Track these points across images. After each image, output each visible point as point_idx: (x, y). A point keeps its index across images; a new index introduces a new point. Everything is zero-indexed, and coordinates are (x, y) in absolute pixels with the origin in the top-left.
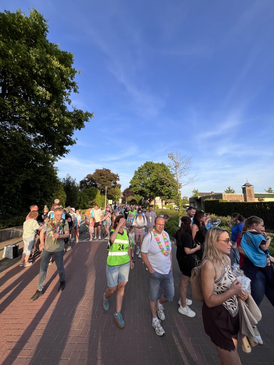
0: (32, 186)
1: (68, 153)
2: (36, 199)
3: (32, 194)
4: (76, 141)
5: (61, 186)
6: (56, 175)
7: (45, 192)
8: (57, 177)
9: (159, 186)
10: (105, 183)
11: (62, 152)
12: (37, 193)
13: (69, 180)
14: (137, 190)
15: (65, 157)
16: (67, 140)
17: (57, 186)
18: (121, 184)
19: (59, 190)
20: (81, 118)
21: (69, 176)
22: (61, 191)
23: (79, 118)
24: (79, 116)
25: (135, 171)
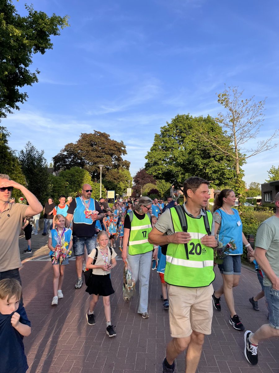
1: (24, 101)
4: (37, 75)
5: (16, 165)
6: (6, 144)
8: (8, 148)
9: (200, 162)
10: (99, 159)
11: (13, 98)
13: (32, 154)
14: (160, 172)
15: (19, 109)
16: (20, 75)
17: (9, 163)
18: (129, 161)
19: (13, 171)
20: (44, 29)
21: (30, 146)
22: (17, 174)
23: (39, 29)
24: (40, 25)
25: (155, 135)
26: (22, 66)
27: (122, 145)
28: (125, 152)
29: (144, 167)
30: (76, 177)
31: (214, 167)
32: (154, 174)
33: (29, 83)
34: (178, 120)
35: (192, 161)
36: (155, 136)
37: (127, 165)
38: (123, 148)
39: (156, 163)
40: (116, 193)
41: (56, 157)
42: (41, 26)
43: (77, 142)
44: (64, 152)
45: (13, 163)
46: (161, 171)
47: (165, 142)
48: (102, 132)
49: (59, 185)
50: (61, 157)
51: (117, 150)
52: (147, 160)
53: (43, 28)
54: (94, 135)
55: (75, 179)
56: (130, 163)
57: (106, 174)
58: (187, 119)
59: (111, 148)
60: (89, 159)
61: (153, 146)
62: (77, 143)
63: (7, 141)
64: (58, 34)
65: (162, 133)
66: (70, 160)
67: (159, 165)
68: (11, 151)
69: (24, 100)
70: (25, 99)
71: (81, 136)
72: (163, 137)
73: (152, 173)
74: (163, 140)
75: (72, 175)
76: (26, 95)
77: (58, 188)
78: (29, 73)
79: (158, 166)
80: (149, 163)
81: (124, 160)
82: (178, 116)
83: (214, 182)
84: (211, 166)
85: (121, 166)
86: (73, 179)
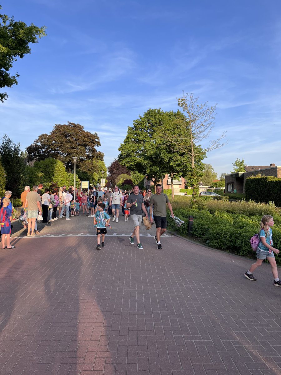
21: (7, 139)
26: (3, 69)
27: (96, 136)
28: (98, 144)
29: (118, 158)
30: (51, 168)
31: (177, 161)
32: (127, 165)
33: (9, 85)
34: (150, 114)
35: (158, 155)
36: (128, 129)
37: (101, 156)
38: (97, 140)
40: (90, 183)
42: (21, 36)
43: (51, 133)
44: (38, 143)
46: (133, 162)
47: (138, 135)
48: (76, 124)
50: (34, 148)
51: (91, 141)
52: (120, 152)
53: (23, 37)
55: (50, 169)
56: (104, 154)
57: (80, 165)
58: (158, 113)
59: (85, 140)
60: (63, 150)
61: (126, 138)
64: (35, 42)
65: (135, 126)
66: (44, 151)
67: (132, 157)
69: (3, 99)
70: (5, 98)
71: (55, 127)
72: (136, 130)
73: (125, 164)
74: (136, 133)
75: (46, 166)
76: (6, 95)
78: (9, 76)
80: (123, 155)
81: (98, 152)
82: (150, 110)
83: (178, 174)
84: (174, 160)
85: (95, 157)
86: (48, 170)
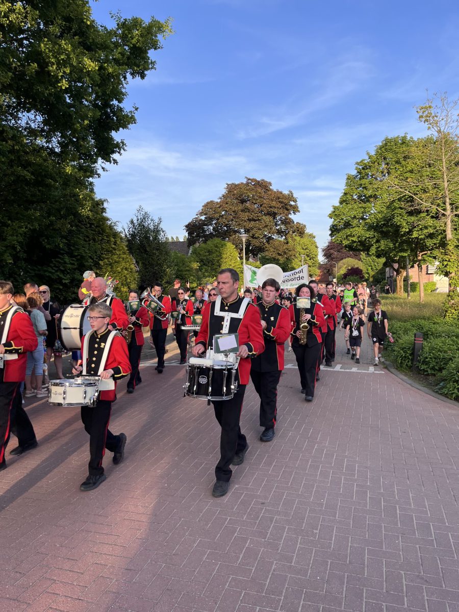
0: (49, 244)
1: (122, 151)
2: (61, 276)
3: (52, 265)
4: (135, 113)
5: (118, 242)
6: (104, 214)
7: (79, 257)
8: (108, 219)
10: (253, 223)
11: (107, 149)
12: (62, 261)
13: (146, 224)
14: (355, 239)
15: (117, 163)
16: (113, 116)
17: (108, 241)
18: (304, 224)
19: (114, 251)
20: (139, 44)
21: (142, 213)
22: (120, 255)
23: (132, 46)
24: (132, 39)
25: (346, 177)
26: (115, 102)
27: (291, 197)
28: (295, 209)
30: (215, 255)
32: (345, 243)
33: (125, 127)
34: (387, 147)
35: (390, 220)
36: (348, 179)
37: (300, 231)
38: (292, 203)
39: (347, 225)
41: (189, 224)
42: (134, 41)
43: (221, 199)
44: (202, 216)
45: (113, 240)
46: (356, 237)
47: (363, 188)
48: (259, 179)
49: (188, 268)
50: (196, 225)
51: (282, 207)
52: (333, 220)
53: (137, 43)
54: (245, 185)
55: (214, 257)
56: (305, 226)
57: (266, 247)
58: (403, 143)
59: (272, 205)
60: (238, 225)
61: (343, 196)
62: (219, 201)
63: (105, 209)
64: (159, 48)
65: (358, 172)
66: (212, 228)
67: (353, 227)
68: (111, 223)
69: (122, 149)
70: (124, 148)
71: (227, 188)
72: (360, 179)
73: (341, 241)
74: (361, 185)
76: (122, 143)
77: (185, 273)
78: (123, 111)
79: (351, 230)
80: (337, 225)
81: (295, 223)
82: (386, 139)
84: (421, 227)
85: (291, 233)
